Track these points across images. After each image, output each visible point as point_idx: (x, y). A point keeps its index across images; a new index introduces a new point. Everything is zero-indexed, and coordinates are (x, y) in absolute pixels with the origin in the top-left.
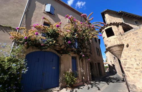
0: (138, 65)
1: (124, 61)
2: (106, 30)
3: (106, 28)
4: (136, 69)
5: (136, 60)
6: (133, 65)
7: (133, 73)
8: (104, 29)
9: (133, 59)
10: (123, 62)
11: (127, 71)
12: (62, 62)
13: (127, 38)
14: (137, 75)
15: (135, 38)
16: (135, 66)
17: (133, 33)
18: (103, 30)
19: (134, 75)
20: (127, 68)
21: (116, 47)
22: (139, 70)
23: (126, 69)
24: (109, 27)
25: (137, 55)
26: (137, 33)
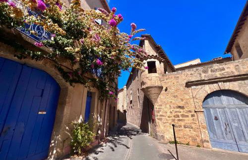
0: (171, 112)
1: (158, 107)
2: (148, 63)
3: (149, 60)
4: (169, 117)
5: (170, 106)
6: (166, 112)
7: (165, 122)
8: (146, 60)
9: (168, 106)
10: (156, 108)
11: (159, 119)
12: (67, 100)
13: (168, 80)
14: (168, 124)
15: (175, 83)
16: (168, 114)
17: (175, 77)
18: (144, 61)
19: (165, 125)
20: (161, 116)
21: (155, 89)
22: (171, 118)
23: (159, 117)
24: (153, 60)
25: (173, 102)
26: (178, 77)
